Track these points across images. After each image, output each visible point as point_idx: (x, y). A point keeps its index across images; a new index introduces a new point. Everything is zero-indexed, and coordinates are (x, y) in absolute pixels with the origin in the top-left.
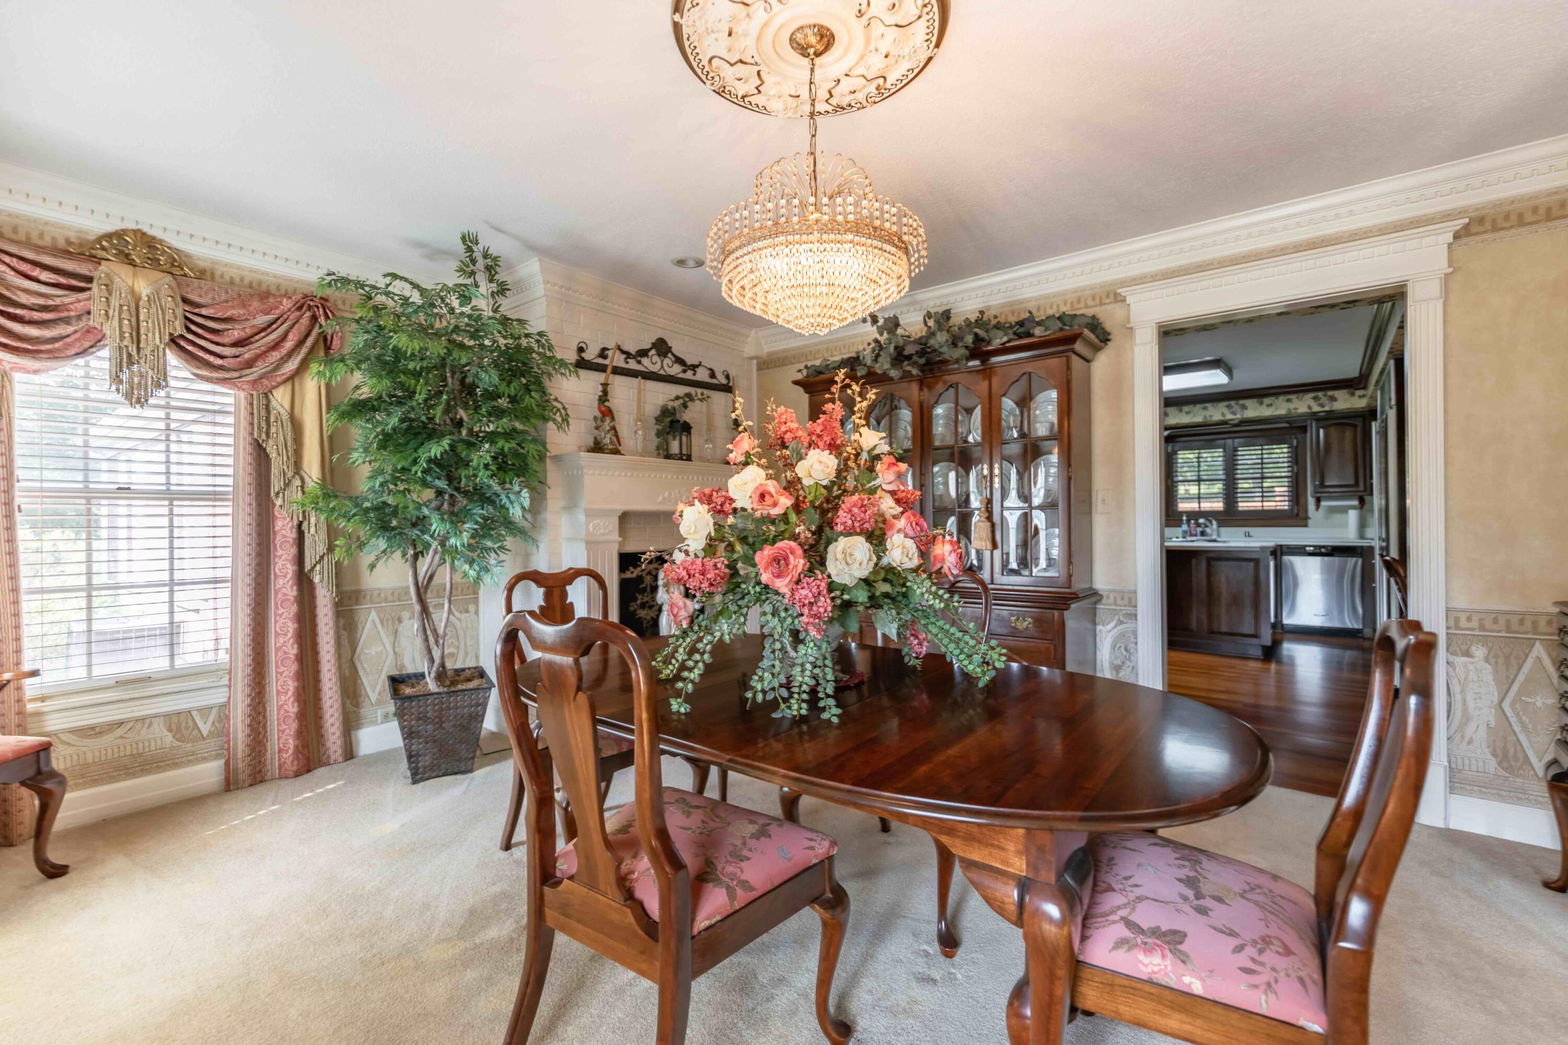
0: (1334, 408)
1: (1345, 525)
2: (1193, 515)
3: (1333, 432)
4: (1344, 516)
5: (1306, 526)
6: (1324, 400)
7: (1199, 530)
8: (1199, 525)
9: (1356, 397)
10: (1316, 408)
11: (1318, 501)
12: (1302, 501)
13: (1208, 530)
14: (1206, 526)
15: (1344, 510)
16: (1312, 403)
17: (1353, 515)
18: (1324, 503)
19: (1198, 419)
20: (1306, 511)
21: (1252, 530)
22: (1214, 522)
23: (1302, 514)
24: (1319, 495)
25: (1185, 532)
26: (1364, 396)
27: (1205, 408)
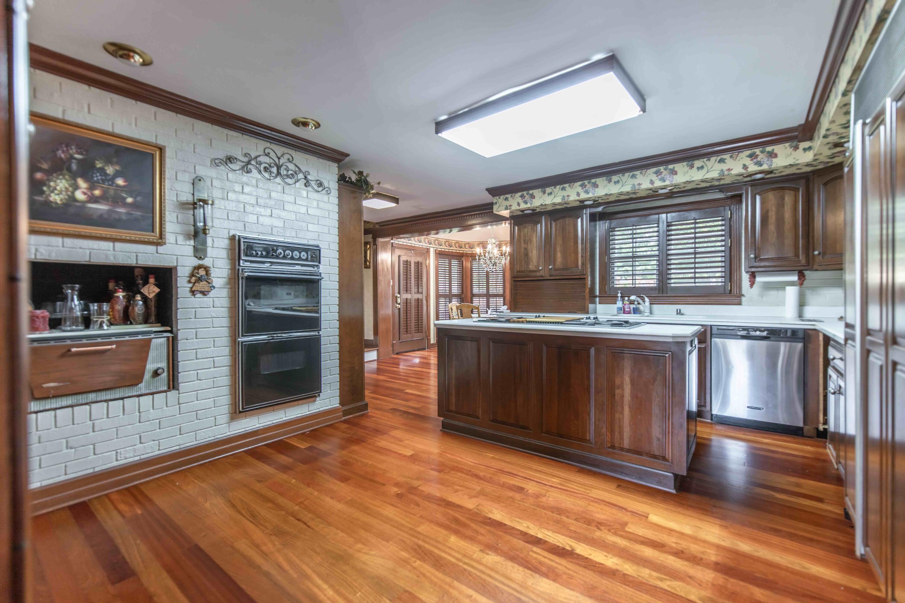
0: (774, 166)
1: (782, 303)
2: (627, 292)
3: (771, 196)
4: (780, 293)
5: (740, 304)
6: (761, 157)
7: (632, 306)
8: (632, 302)
9: (800, 150)
10: (753, 168)
11: (753, 276)
12: (735, 277)
13: (641, 307)
14: (639, 304)
15: (782, 286)
16: (748, 161)
17: (792, 293)
18: (759, 279)
19: (627, 188)
20: (740, 288)
21: (684, 308)
22: (647, 299)
23: (734, 291)
24: (753, 270)
25: (619, 309)
26: (810, 148)
27: (634, 176)
